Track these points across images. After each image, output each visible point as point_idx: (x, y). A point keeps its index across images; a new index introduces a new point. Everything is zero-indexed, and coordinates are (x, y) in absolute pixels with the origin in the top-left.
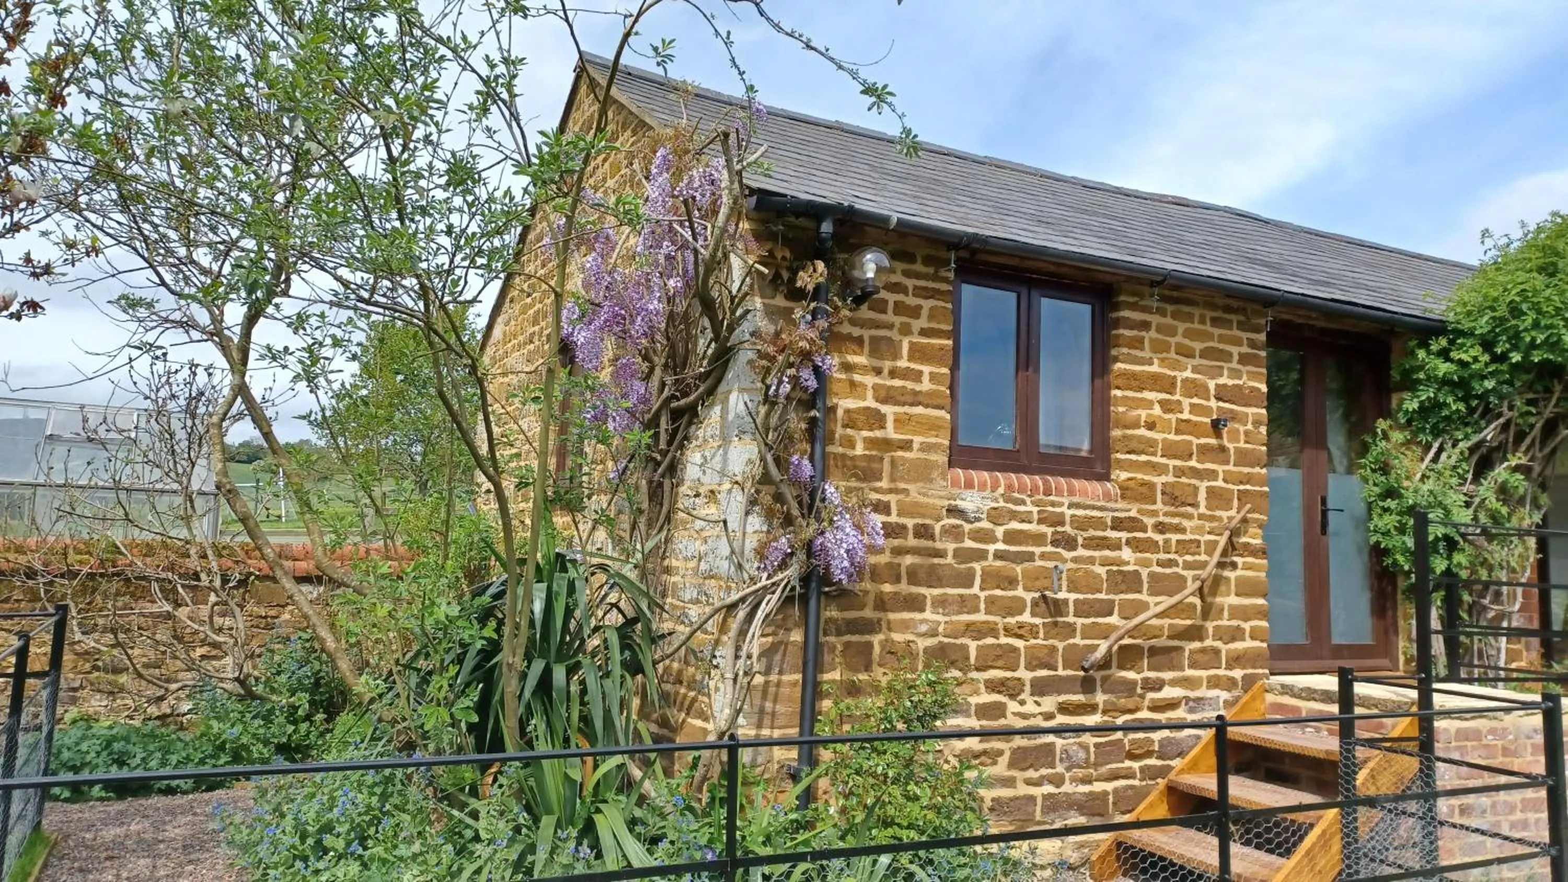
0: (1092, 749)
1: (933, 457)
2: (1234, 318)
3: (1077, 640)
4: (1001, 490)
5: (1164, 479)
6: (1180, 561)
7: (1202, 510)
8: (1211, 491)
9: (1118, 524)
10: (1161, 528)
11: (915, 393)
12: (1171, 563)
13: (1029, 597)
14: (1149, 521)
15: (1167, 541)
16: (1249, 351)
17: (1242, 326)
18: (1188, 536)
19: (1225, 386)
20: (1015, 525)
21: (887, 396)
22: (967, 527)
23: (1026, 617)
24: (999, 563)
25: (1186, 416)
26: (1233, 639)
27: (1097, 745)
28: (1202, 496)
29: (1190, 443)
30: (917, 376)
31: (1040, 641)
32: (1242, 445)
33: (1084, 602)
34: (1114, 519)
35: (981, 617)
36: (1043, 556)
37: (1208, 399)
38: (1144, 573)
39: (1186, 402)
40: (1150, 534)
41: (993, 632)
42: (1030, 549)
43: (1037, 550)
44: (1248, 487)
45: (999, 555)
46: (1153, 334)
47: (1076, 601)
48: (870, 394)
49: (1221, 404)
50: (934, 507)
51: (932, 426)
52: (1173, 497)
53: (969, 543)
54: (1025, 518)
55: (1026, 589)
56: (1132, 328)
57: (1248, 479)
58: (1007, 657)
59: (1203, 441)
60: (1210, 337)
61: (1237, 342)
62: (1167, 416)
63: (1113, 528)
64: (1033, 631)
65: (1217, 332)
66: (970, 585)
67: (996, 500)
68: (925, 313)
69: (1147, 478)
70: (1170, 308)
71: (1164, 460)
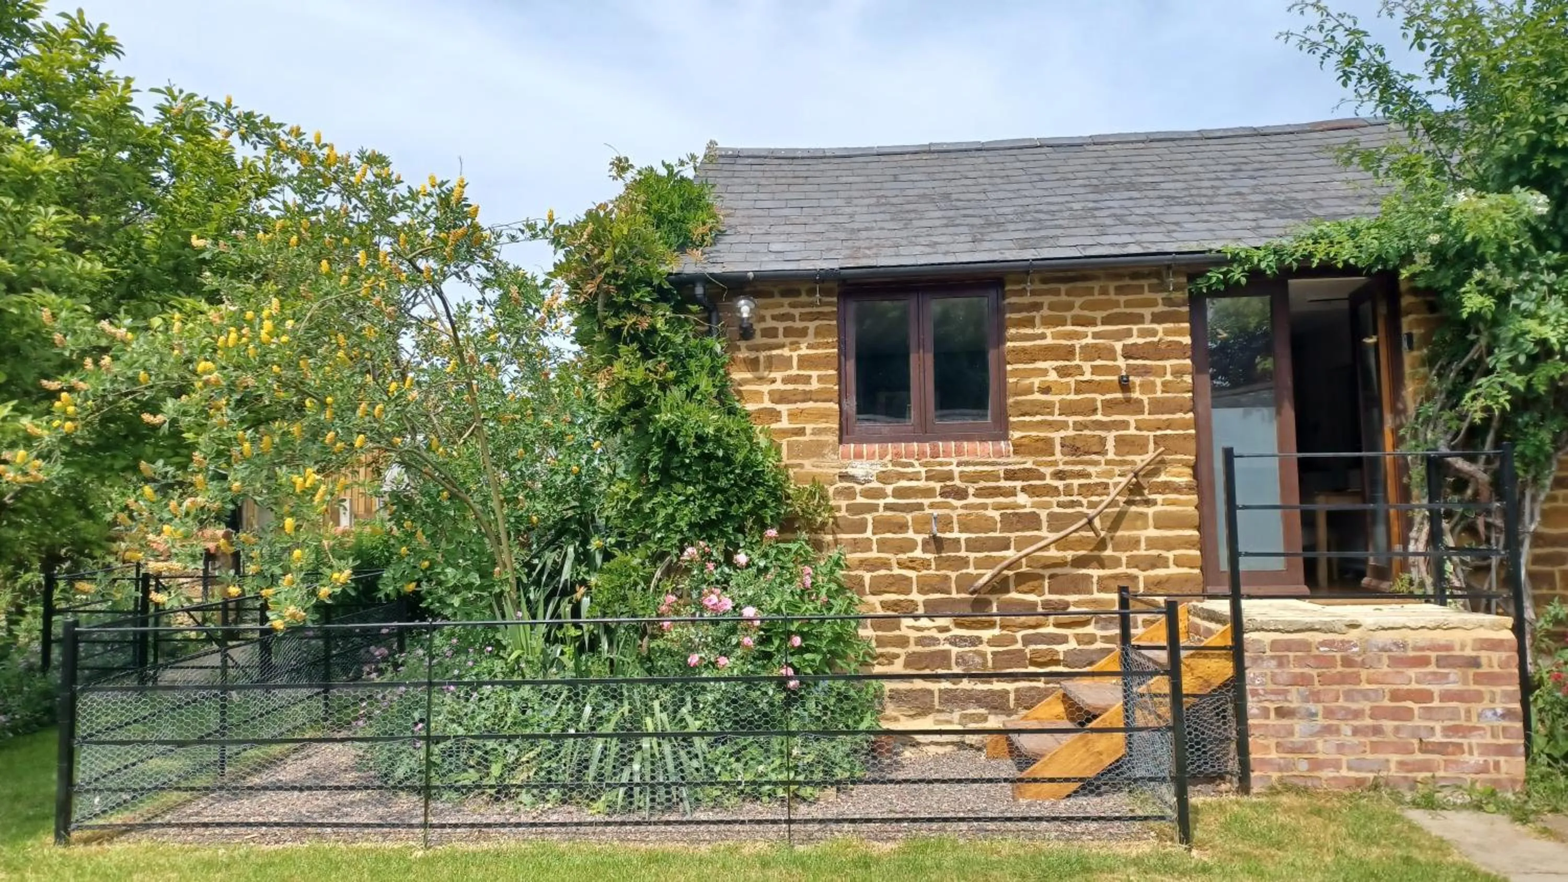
0: (989, 657)
1: (823, 438)
2: (1145, 283)
3: (971, 570)
4: (889, 457)
5: (1063, 433)
6: (1085, 501)
7: (1111, 455)
8: (1119, 441)
9: (1011, 475)
10: (1059, 475)
11: (804, 392)
12: (1072, 504)
13: (919, 538)
14: (1048, 471)
15: (1067, 486)
16: (1166, 309)
17: (1152, 289)
18: (1094, 480)
19: (1134, 345)
20: (904, 483)
21: (781, 397)
22: (858, 488)
23: (918, 553)
24: (889, 513)
25: (1087, 376)
26: (1153, 566)
27: (994, 653)
28: (1110, 445)
29: (1094, 400)
30: (807, 380)
31: (932, 572)
32: (1159, 394)
33: (976, 540)
34: (1006, 471)
35: (874, 554)
36: (932, 506)
37: (1115, 359)
38: (1043, 514)
39: (1087, 366)
40: (1048, 481)
41: (886, 565)
42: (919, 501)
43: (926, 502)
44: (1169, 432)
45: (887, 507)
46: (1045, 312)
47: (967, 540)
48: (766, 398)
49: (1131, 362)
50: (826, 474)
51: (824, 415)
52: (1073, 448)
53: (860, 500)
54: (915, 477)
55: (916, 532)
56: (1020, 311)
57: (1169, 425)
58: (902, 584)
59: (1108, 396)
60: (1116, 304)
61: (1152, 303)
62: (1064, 380)
63: (1006, 479)
64: (926, 564)
65: (1123, 298)
66: (865, 531)
67: (885, 465)
68: (811, 331)
69: (1042, 434)
70: (1063, 287)
71: (1063, 418)
